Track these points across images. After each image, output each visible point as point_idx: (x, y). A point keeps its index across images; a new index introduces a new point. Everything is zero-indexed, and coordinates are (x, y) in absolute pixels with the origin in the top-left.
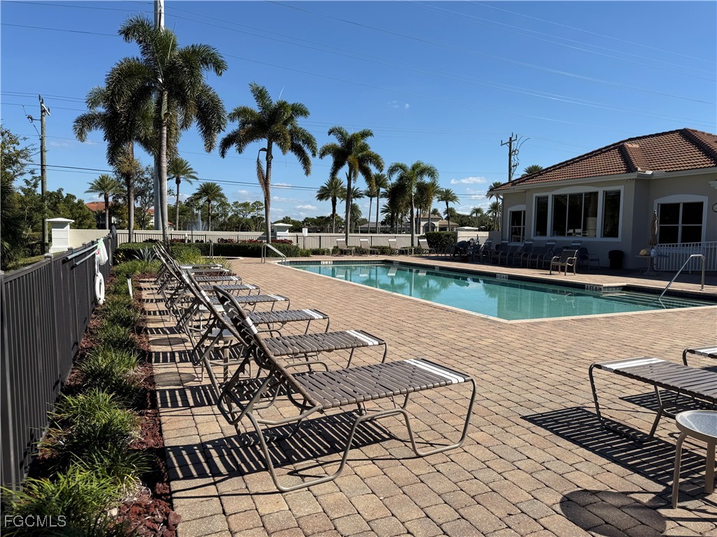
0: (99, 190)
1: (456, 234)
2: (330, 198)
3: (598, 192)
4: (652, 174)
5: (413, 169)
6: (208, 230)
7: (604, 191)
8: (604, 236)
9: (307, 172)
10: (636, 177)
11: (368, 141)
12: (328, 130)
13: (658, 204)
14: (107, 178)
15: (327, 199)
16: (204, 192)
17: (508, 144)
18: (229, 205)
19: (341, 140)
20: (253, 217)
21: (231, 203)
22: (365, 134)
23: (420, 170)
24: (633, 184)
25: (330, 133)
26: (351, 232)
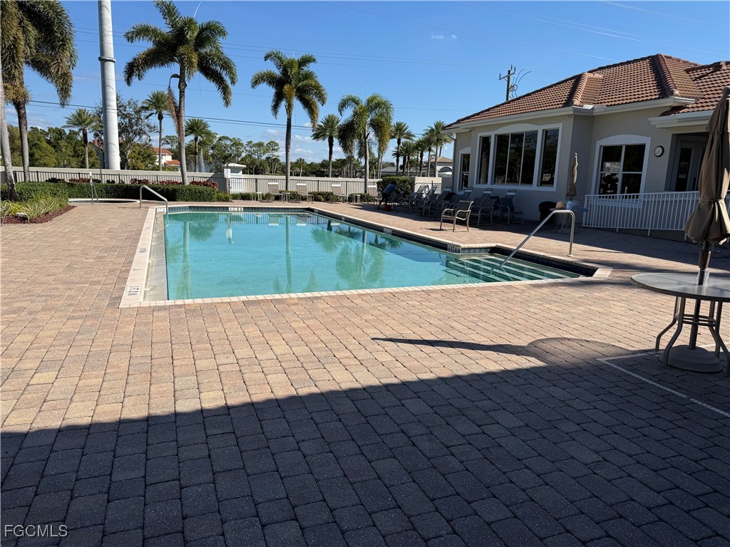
0: (77, 125)
1: (414, 180)
2: (327, 139)
3: (537, 132)
4: (593, 109)
5: (369, 101)
6: (195, 171)
7: (543, 130)
8: (541, 185)
9: (227, 103)
10: (572, 113)
11: (311, 67)
12: (264, 55)
13: (601, 146)
14: (84, 113)
15: (324, 139)
16: (189, 129)
17: (506, 78)
18: (242, 145)
19: (279, 67)
20: (268, 158)
21: (245, 143)
22: (305, 61)
23: (376, 105)
24: (571, 122)
25: (266, 58)
26: (291, 175)
